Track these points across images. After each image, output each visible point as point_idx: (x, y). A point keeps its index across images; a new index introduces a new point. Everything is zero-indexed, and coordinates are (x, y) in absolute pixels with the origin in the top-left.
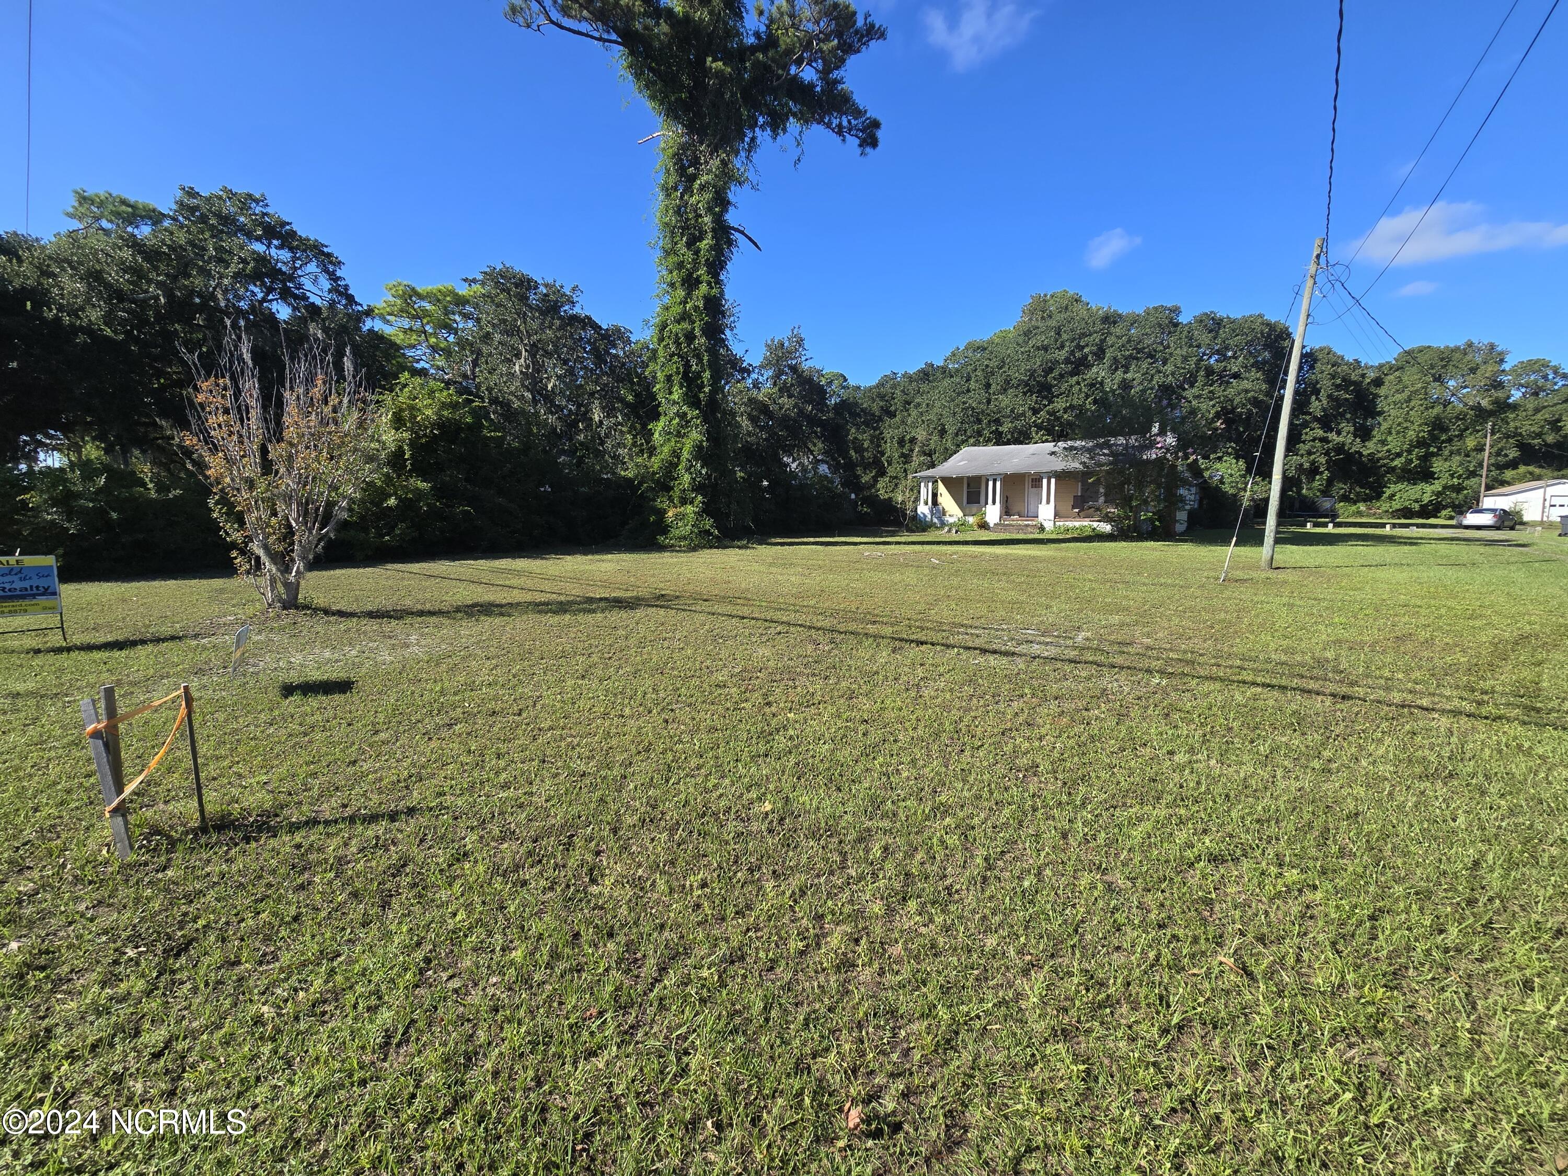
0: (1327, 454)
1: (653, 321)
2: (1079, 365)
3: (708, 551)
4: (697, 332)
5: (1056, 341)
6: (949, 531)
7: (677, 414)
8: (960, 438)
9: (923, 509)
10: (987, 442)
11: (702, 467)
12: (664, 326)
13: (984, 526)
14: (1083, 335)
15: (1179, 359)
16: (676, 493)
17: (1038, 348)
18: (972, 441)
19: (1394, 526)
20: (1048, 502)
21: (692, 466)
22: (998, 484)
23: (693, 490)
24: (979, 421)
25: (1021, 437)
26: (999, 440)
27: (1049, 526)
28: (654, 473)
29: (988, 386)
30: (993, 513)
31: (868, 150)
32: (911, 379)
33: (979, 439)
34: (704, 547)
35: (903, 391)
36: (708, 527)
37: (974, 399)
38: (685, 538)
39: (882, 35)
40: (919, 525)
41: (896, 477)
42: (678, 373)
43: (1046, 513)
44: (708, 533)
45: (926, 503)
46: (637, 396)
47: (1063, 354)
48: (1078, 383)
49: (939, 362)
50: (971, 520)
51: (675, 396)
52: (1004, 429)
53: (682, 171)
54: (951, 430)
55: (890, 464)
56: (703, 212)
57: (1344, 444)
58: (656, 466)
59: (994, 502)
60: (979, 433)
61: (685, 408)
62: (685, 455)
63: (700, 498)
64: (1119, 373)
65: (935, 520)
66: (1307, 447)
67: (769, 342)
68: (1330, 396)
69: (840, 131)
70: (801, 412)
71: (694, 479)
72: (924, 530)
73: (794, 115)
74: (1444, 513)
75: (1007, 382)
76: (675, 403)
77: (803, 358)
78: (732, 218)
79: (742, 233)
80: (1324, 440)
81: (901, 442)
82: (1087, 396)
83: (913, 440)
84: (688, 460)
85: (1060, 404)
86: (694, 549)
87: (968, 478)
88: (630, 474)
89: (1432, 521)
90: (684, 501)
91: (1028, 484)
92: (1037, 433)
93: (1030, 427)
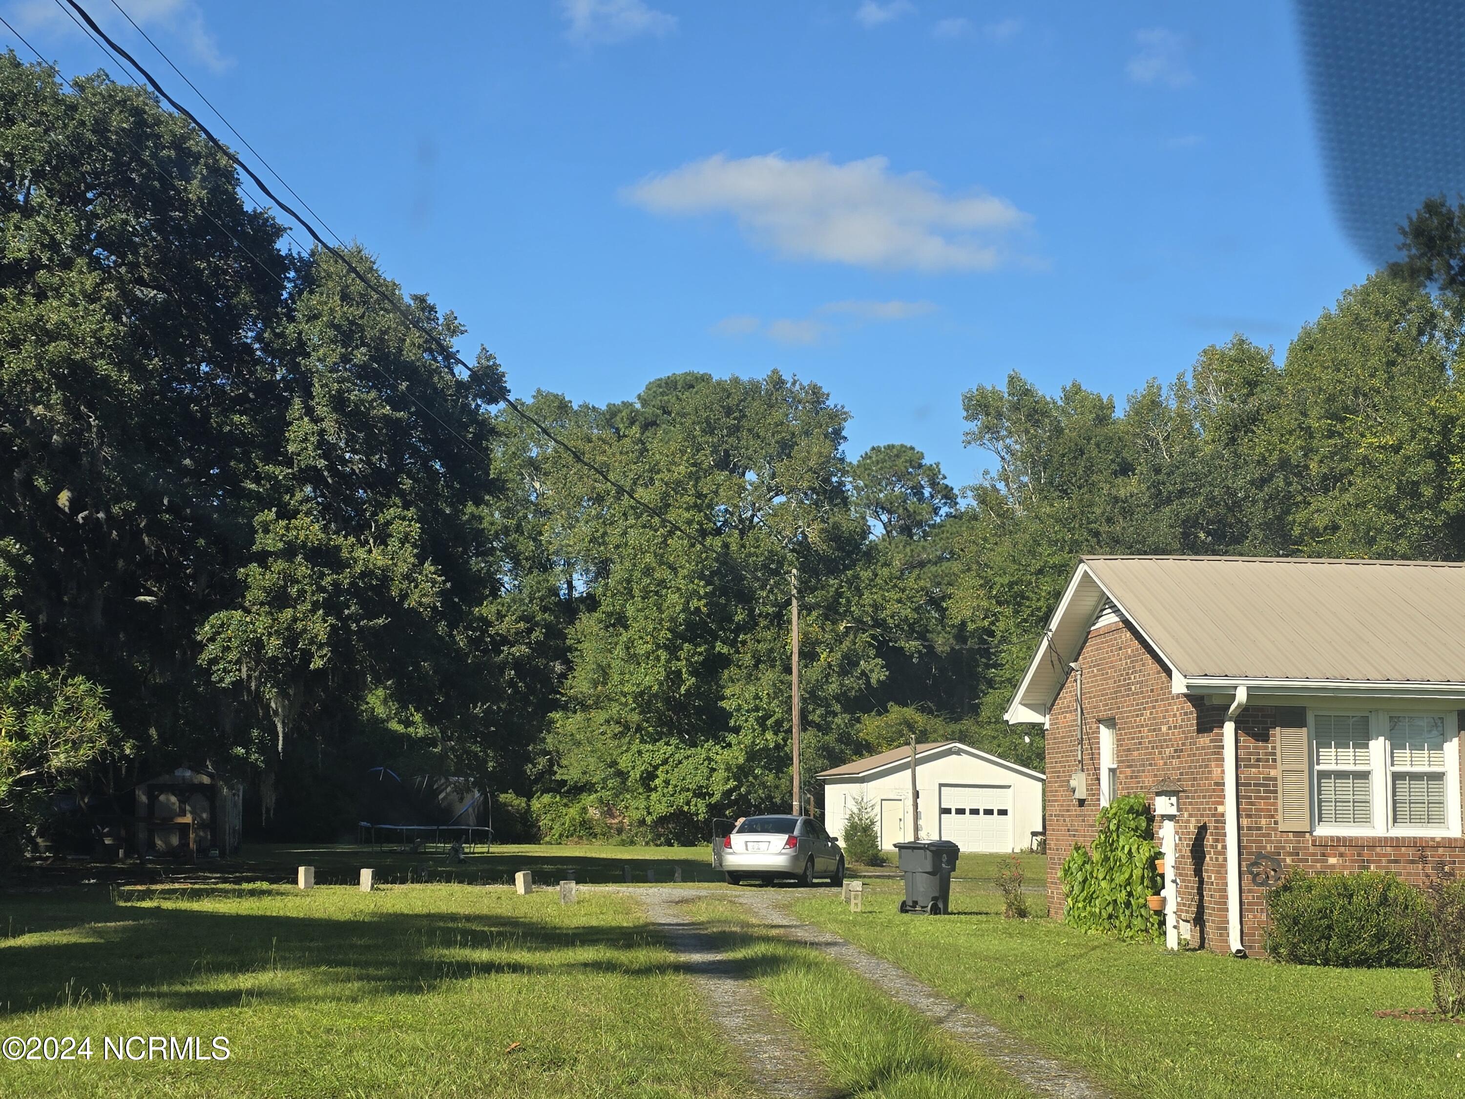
0: (332, 606)
57: (385, 579)
66: (270, 578)
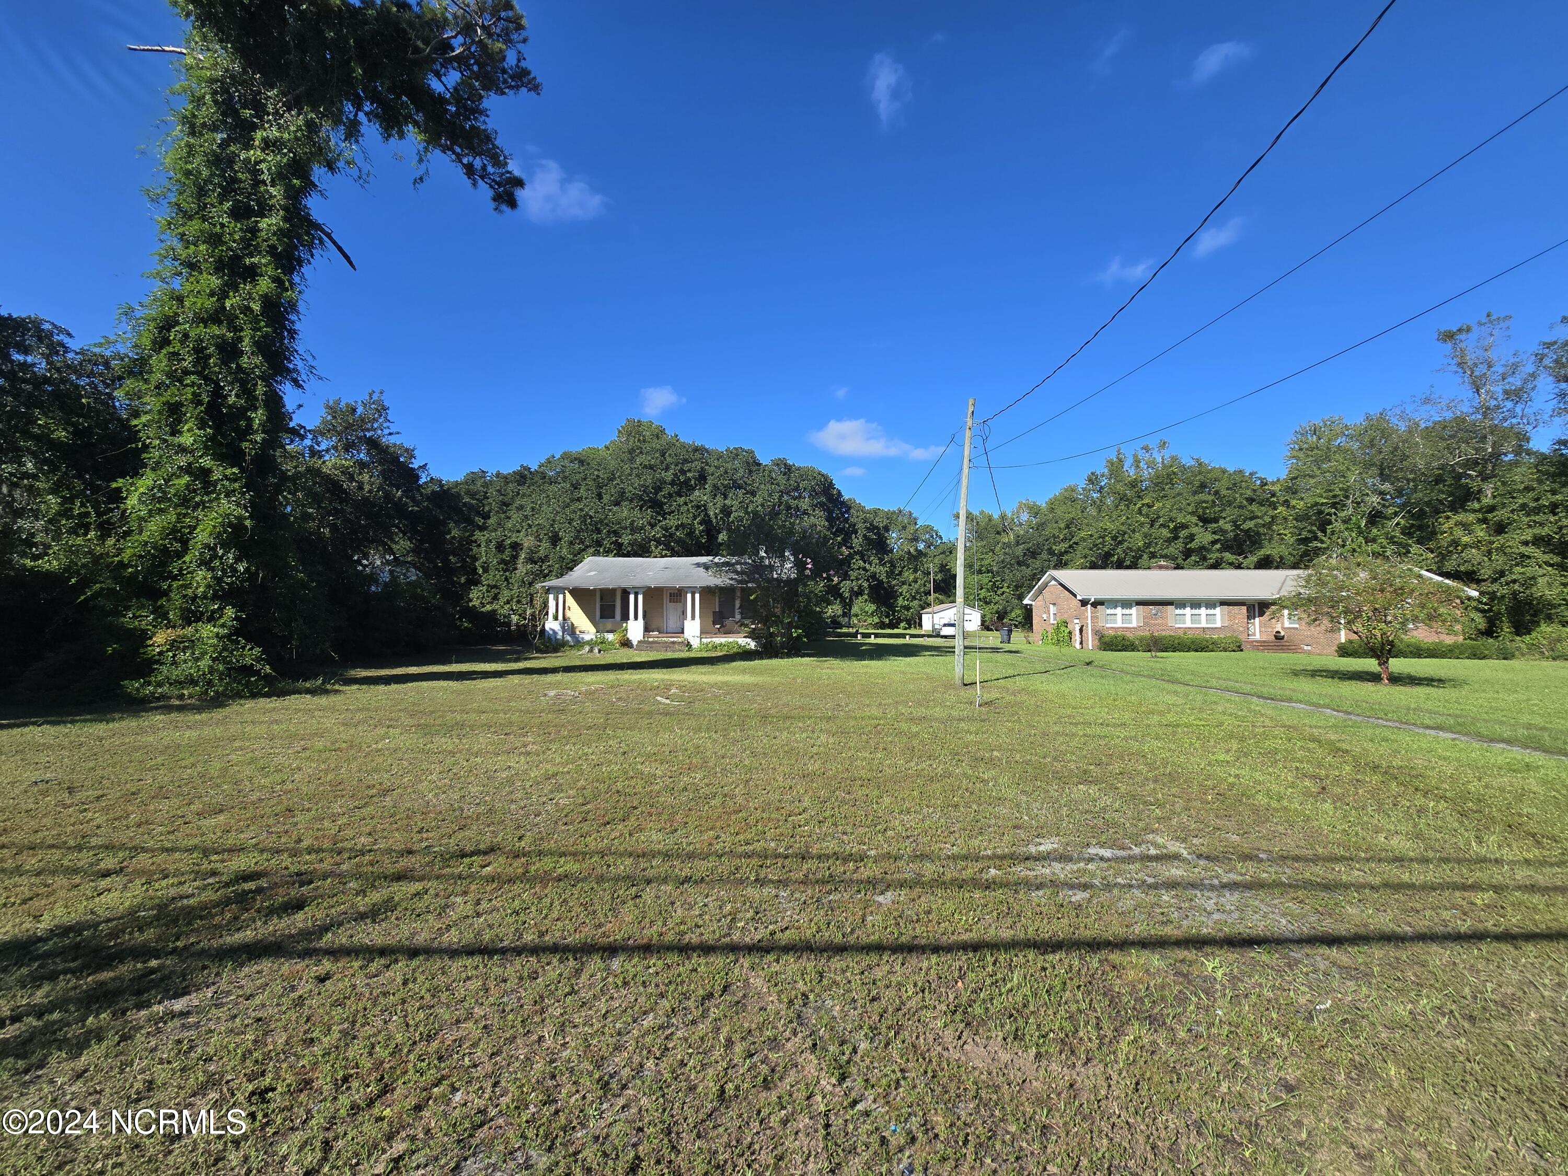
1: (140, 312)
2: (685, 488)
3: (249, 704)
4: (246, 345)
5: (662, 462)
6: (591, 651)
7: (188, 470)
8: (577, 547)
9: (551, 625)
10: (607, 553)
11: (238, 560)
12: (168, 324)
13: (626, 643)
14: (686, 461)
15: (766, 494)
16: (175, 604)
17: (645, 467)
18: (592, 550)
19: (877, 636)
20: (693, 618)
21: (215, 556)
22: (640, 597)
23: (215, 598)
24: (599, 531)
25: (641, 550)
26: (620, 551)
27: (695, 643)
28: (122, 565)
29: (600, 496)
30: (635, 629)
31: (504, 207)
32: (506, 479)
33: (599, 549)
34: (238, 695)
35: (499, 491)
36: (248, 661)
37: (590, 507)
38: (193, 682)
39: (535, 88)
40: (552, 645)
41: (495, 587)
42: (197, 401)
43: (692, 629)
44: (248, 670)
45: (556, 618)
46: (77, 433)
47: (669, 476)
48: (686, 504)
49: (534, 467)
50: (610, 637)
51: (187, 439)
52: (625, 539)
53: (227, 108)
54: (566, 537)
55: (486, 570)
56: (266, 177)
58: (129, 552)
59: (636, 618)
60: (599, 543)
61: (206, 462)
62: (202, 537)
63: (230, 612)
64: (719, 498)
65: (568, 638)
67: (331, 403)
68: (865, 536)
69: (470, 170)
70: (388, 497)
71: (219, 580)
72: (556, 650)
73: (416, 124)
74: (902, 625)
75: (622, 493)
76: (182, 449)
77: (386, 432)
78: (314, 205)
79: (329, 236)
80: (865, 569)
81: (500, 547)
82: (695, 517)
83: (516, 546)
84: (207, 546)
85: (672, 522)
86: (218, 702)
87: (601, 590)
88: (50, 564)
89: (896, 631)
90: (191, 617)
91: (666, 599)
92: (656, 547)
93: (650, 541)
